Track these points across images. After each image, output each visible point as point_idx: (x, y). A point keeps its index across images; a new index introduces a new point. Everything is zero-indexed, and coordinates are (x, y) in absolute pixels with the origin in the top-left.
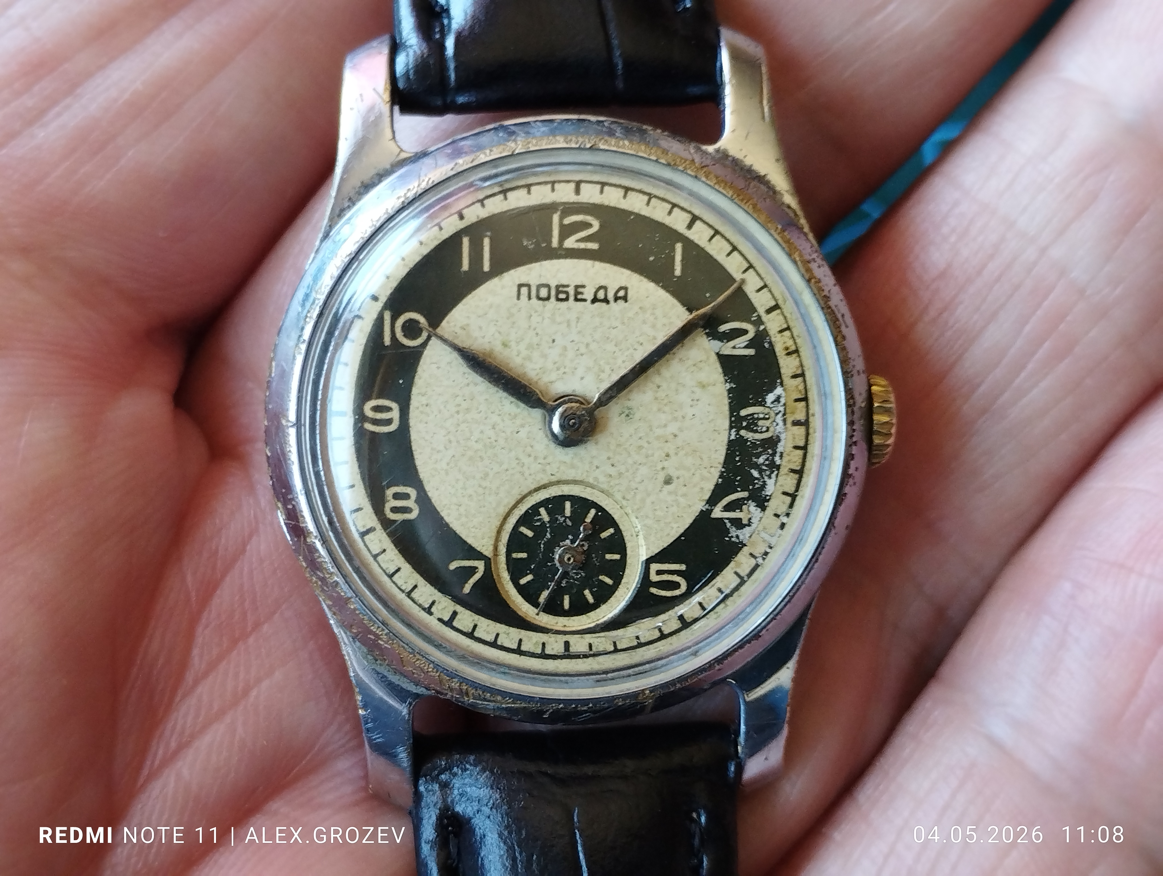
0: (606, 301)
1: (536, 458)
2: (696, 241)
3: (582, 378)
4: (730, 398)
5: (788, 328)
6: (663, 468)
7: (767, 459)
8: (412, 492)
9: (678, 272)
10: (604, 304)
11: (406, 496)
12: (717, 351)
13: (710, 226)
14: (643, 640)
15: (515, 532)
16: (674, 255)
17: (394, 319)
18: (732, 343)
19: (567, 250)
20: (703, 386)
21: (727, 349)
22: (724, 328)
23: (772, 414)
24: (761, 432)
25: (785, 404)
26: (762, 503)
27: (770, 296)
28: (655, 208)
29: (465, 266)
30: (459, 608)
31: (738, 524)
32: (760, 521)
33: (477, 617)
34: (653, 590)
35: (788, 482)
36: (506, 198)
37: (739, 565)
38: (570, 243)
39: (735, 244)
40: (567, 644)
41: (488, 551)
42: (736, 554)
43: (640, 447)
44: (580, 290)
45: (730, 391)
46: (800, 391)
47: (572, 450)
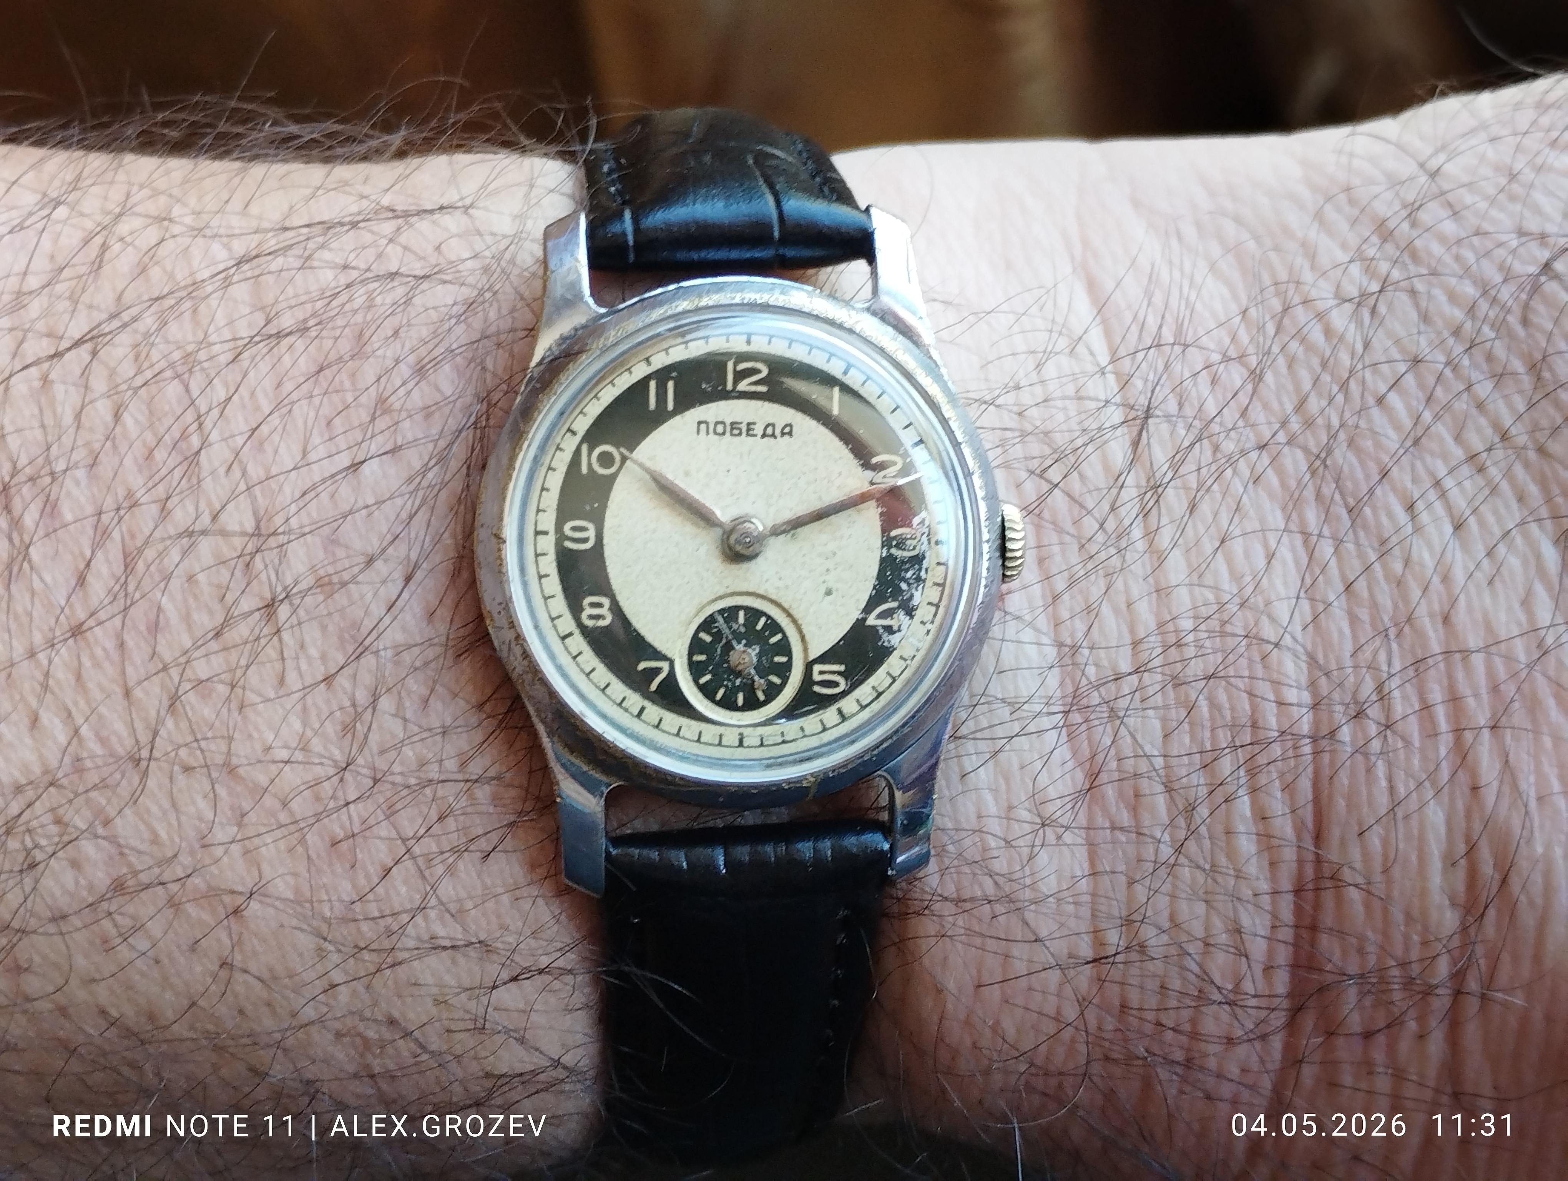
0: (773, 435)
1: (714, 572)
2: (851, 385)
3: (755, 502)
4: (881, 521)
6: (824, 582)
7: (914, 574)
8: (606, 601)
9: (836, 412)
10: (772, 439)
11: (599, 605)
12: (870, 480)
13: (863, 373)
14: (807, 733)
15: (696, 637)
16: (832, 397)
17: (590, 454)
18: (883, 473)
19: (741, 392)
20: (858, 510)
21: (880, 478)
22: (876, 460)
23: (918, 535)
24: (909, 551)
25: (929, 527)
26: (910, 612)
27: (915, 433)
28: (815, 356)
29: (652, 406)
30: (647, 704)
31: (889, 630)
32: (908, 627)
33: (662, 711)
35: (933, 594)
36: (687, 347)
37: (890, 666)
38: (743, 386)
40: (741, 735)
41: (671, 654)
42: (888, 657)
43: (804, 563)
44: (751, 426)
45: (881, 514)
47: (745, 566)
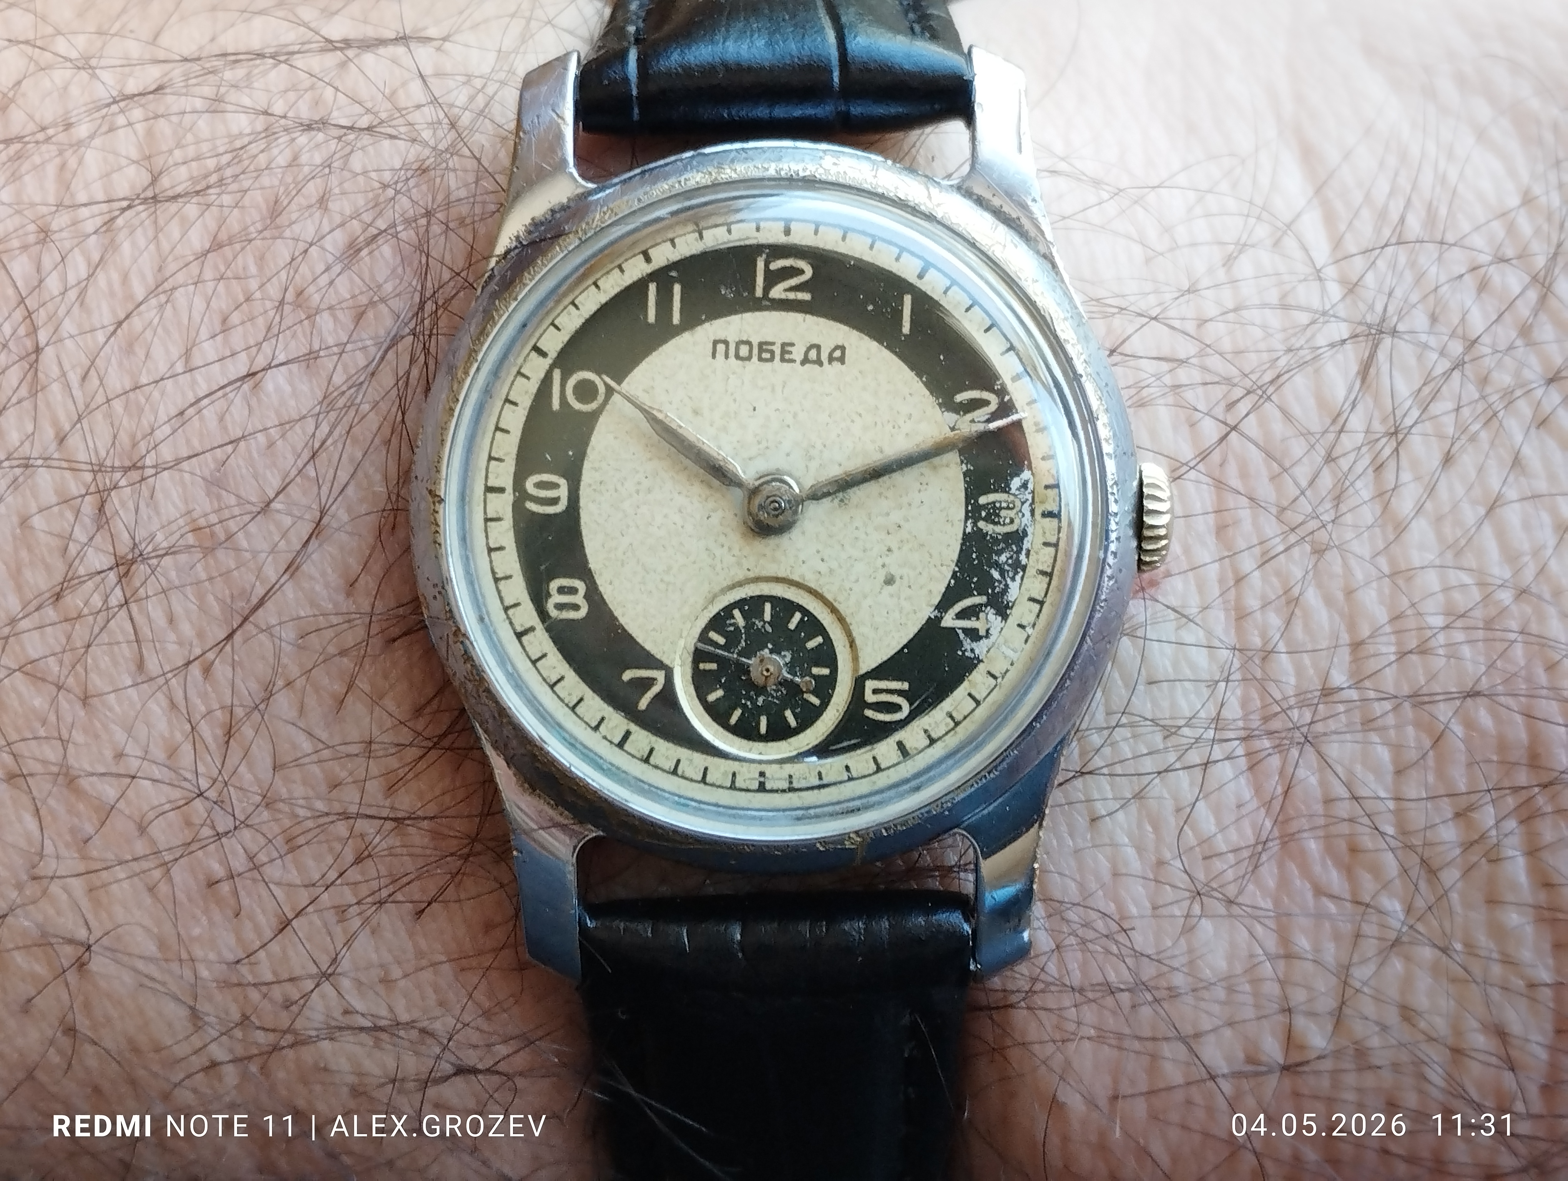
0: (819, 362)
2: (928, 293)
3: (789, 453)
4: (966, 482)
6: (883, 566)
7: (1011, 557)
8: (581, 586)
9: (906, 329)
10: (816, 366)
11: (573, 591)
12: (952, 426)
13: (946, 276)
14: (855, 774)
15: (703, 638)
16: (902, 309)
17: (564, 379)
18: (969, 417)
19: (773, 300)
20: (934, 467)
21: (965, 423)
22: (962, 397)
23: (1018, 503)
24: (1004, 525)
25: (1033, 492)
26: (1003, 611)
27: (1017, 361)
28: (880, 252)
29: (651, 317)
30: (633, 727)
31: (974, 635)
32: (1000, 632)
33: (654, 739)
34: (869, 713)
35: (1035, 586)
36: (700, 236)
37: (973, 685)
38: (777, 292)
40: (762, 774)
41: (669, 659)
42: (971, 672)
43: (857, 539)
44: (789, 348)
45: (965, 474)
46: (1052, 476)
47: (773, 541)
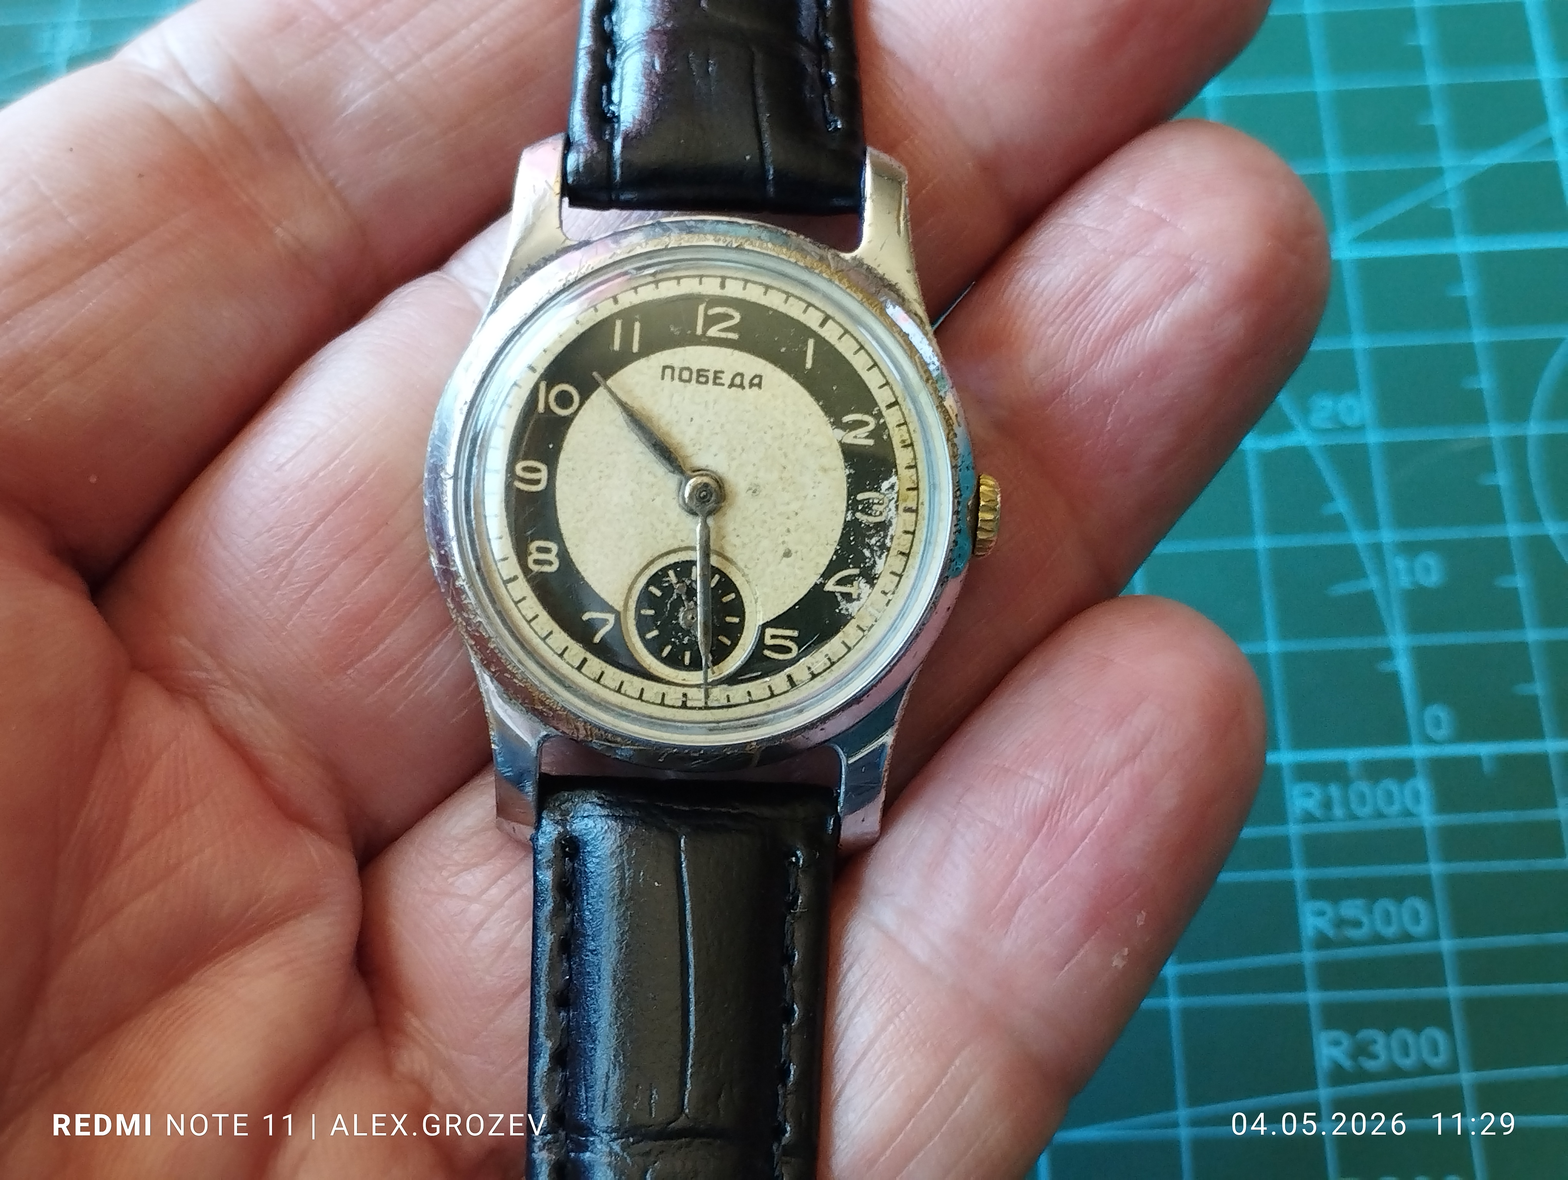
0: (742, 386)
1: (668, 525)
2: (827, 338)
3: (715, 455)
4: (848, 483)
5: (905, 423)
6: (783, 542)
7: (879, 541)
8: (554, 547)
9: (809, 365)
10: (740, 389)
11: (547, 550)
12: (840, 439)
13: (841, 326)
14: (754, 698)
15: (645, 591)
16: (806, 350)
17: (548, 392)
18: (853, 433)
19: (710, 338)
20: (825, 470)
21: (850, 438)
22: (848, 418)
23: (886, 500)
24: (875, 516)
25: (898, 492)
26: (871, 580)
27: (891, 393)
28: (792, 305)
29: (617, 346)
30: (589, 656)
31: (848, 597)
32: (868, 596)
33: (604, 665)
34: (767, 653)
35: (897, 563)
36: (657, 287)
37: (846, 635)
38: (713, 332)
39: (863, 343)
40: (685, 695)
41: (618, 606)
42: (845, 625)
43: (765, 522)
44: (719, 375)
45: (849, 476)
46: (913, 482)
